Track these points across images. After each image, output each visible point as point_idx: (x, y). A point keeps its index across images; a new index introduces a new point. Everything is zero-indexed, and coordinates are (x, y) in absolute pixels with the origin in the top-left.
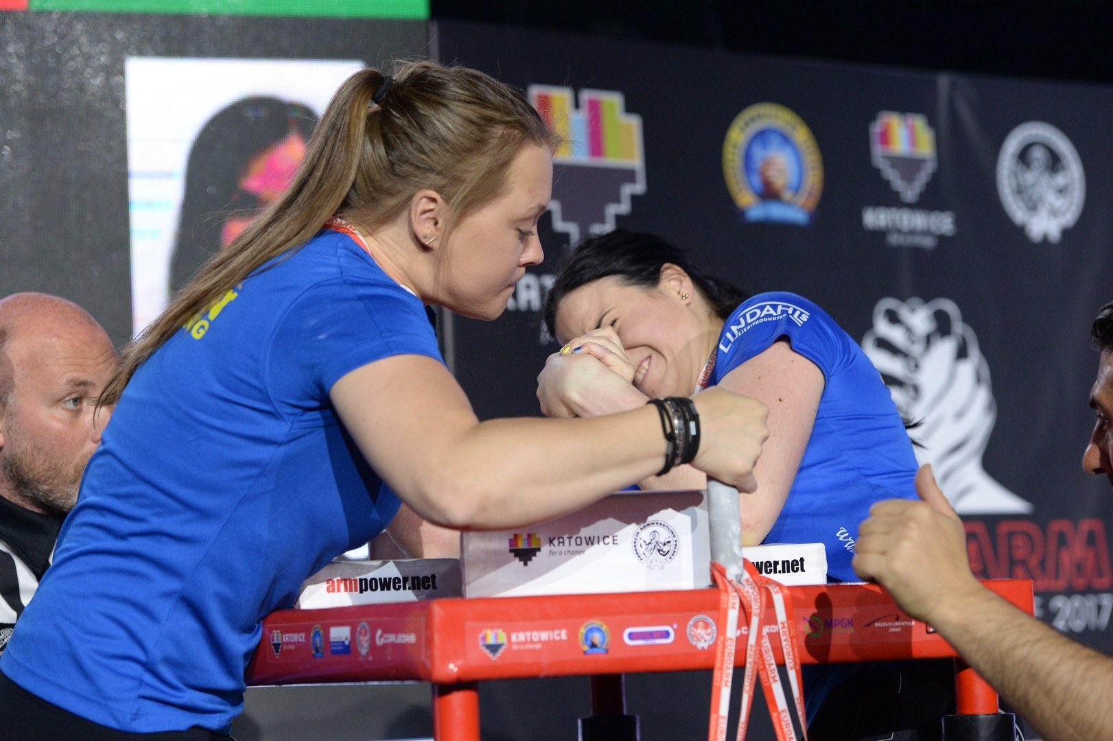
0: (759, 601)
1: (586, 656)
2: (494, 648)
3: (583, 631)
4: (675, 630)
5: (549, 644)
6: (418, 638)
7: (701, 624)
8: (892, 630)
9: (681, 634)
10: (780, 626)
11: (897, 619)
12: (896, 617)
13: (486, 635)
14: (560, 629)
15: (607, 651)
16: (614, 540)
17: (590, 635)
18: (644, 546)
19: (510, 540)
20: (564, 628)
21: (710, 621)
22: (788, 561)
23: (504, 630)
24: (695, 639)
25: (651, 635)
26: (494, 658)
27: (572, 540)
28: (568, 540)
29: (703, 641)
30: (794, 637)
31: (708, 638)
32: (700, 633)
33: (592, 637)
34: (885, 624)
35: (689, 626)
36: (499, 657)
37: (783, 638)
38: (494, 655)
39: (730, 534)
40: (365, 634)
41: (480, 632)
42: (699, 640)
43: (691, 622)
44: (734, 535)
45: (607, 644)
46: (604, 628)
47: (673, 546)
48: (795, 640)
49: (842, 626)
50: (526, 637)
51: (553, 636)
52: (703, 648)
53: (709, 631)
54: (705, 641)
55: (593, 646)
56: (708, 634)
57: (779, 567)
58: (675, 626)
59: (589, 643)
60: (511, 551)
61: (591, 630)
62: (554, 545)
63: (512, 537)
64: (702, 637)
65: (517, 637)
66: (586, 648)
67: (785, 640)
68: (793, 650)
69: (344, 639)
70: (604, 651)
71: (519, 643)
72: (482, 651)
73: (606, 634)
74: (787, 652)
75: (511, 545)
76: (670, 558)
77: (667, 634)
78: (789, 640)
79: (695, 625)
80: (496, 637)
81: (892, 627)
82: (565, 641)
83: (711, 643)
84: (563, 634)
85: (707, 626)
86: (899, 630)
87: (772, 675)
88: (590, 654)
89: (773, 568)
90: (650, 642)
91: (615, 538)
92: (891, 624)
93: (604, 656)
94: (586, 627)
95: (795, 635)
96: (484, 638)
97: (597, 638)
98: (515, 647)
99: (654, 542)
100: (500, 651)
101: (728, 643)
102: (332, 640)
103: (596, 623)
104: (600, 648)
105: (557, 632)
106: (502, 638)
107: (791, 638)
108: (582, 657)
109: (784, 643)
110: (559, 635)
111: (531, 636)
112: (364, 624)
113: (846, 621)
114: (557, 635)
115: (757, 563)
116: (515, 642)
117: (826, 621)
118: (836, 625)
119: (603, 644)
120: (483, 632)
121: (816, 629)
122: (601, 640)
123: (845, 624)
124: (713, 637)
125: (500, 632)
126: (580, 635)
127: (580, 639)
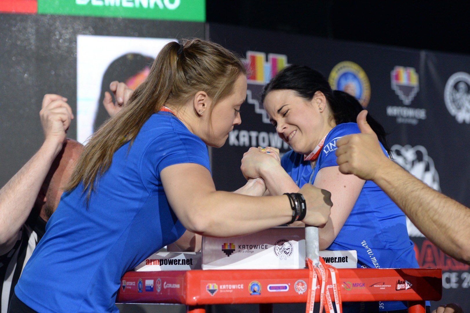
0: (325, 275)
1: (252, 296)
2: (212, 291)
3: (250, 285)
4: (289, 286)
5: (236, 290)
6: (181, 286)
7: (300, 284)
8: (382, 288)
9: (292, 288)
10: (333, 286)
11: (384, 284)
12: (383, 283)
13: (209, 285)
14: (241, 284)
16: (266, 247)
17: (253, 287)
18: (278, 250)
19: (222, 246)
20: (242, 284)
21: (304, 282)
22: (341, 258)
23: (217, 284)
24: (298, 290)
25: (279, 288)
26: (212, 295)
27: (248, 246)
28: (247, 246)
29: (301, 291)
30: (339, 290)
31: (303, 290)
32: (300, 288)
33: (254, 288)
34: (378, 286)
35: (295, 284)
36: (214, 295)
37: (334, 291)
38: (212, 294)
39: (314, 246)
40: (159, 284)
41: (207, 284)
42: (300, 291)
43: (296, 283)
44: (315, 246)
45: (260, 291)
46: (259, 284)
47: (291, 250)
48: (339, 292)
49: (360, 286)
50: (226, 287)
51: (238, 286)
52: (301, 294)
53: (304, 287)
54: (302, 291)
55: (254, 291)
56: (303, 288)
57: (337, 260)
58: (289, 284)
59: (253, 290)
60: (223, 250)
61: (254, 285)
62: (241, 248)
63: (223, 244)
64: (300, 289)
65: (222, 287)
66: (251, 292)
67: (335, 292)
68: (339, 296)
69: (151, 285)
70: (259, 294)
71: (223, 290)
72: (207, 292)
73: (260, 287)
74: (336, 297)
75: (222, 248)
76: (289, 255)
77: (286, 288)
78: (337, 291)
79: (298, 284)
80: (213, 287)
81: (381, 287)
82: (242, 289)
83: (304, 292)
84: (242, 286)
85: (303, 284)
86: (384, 288)
87: (330, 306)
88: (253, 295)
89: (334, 260)
90: (278, 291)
91: (266, 246)
92: (381, 286)
93: (260, 296)
94: (252, 283)
95: (340, 289)
96: (208, 287)
97: (256, 288)
98: (221, 291)
99: (283, 248)
100: (215, 293)
101: (312, 292)
102: (146, 285)
103: (256, 282)
104: (257, 292)
105: (239, 285)
106: (216, 287)
107: (338, 291)
108: (250, 296)
109: (335, 293)
110: (240, 287)
111: (228, 287)
112: (159, 279)
113: (362, 284)
114: (239, 286)
115: (328, 258)
116: (222, 290)
117: (353, 284)
118: (357, 285)
119: (258, 291)
120: (208, 284)
121: (349, 288)
122: (258, 289)
123: (361, 285)
124: (305, 289)
125: (215, 285)
126: (249, 287)
127: (249, 288)
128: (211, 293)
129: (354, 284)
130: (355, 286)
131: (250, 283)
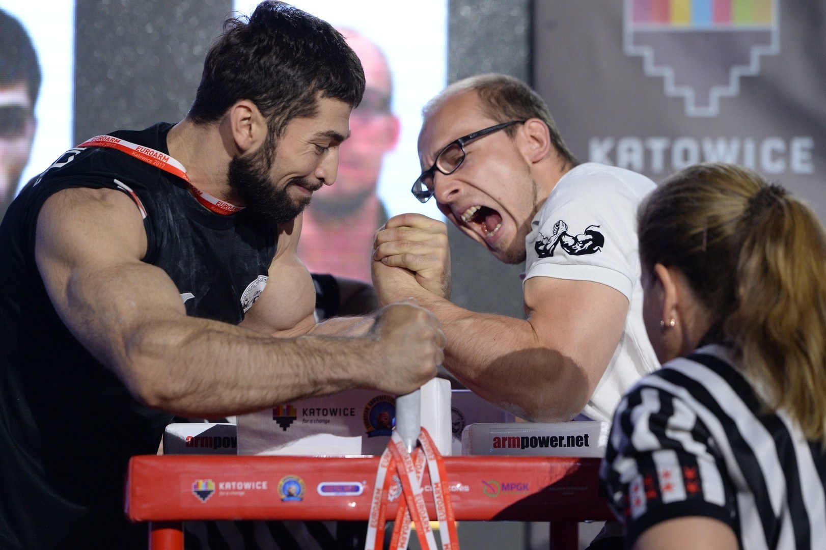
1: (284, 503)
2: (204, 494)
3: (282, 483)
5: (251, 491)
13: (198, 483)
14: (262, 481)
15: (302, 500)
17: (287, 486)
20: (265, 480)
22: (573, 437)
25: (343, 489)
31: (394, 493)
33: (290, 488)
34: (559, 489)
36: (208, 501)
38: (204, 500)
41: (194, 481)
45: (302, 494)
46: (301, 481)
49: (518, 489)
50: (232, 486)
51: (255, 485)
53: (395, 487)
55: (290, 495)
56: (395, 490)
57: (565, 442)
58: (363, 482)
59: (287, 493)
61: (289, 483)
65: (224, 486)
66: (283, 496)
70: (299, 499)
71: (225, 491)
72: (194, 496)
73: (302, 487)
77: (357, 489)
80: (207, 485)
81: (566, 491)
82: (264, 490)
83: (396, 497)
84: (264, 485)
85: (393, 483)
86: (572, 493)
88: (287, 502)
89: (558, 442)
90: (340, 494)
92: (564, 488)
94: (285, 480)
96: (197, 486)
97: (294, 489)
98: (222, 494)
100: (209, 496)
103: (294, 477)
104: (296, 497)
105: (258, 483)
106: (211, 486)
108: (280, 504)
110: (261, 485)
111: (236, 486)
113: (522, 485)
114: (259, 485)
115: (544, 438)
116: (222, 490)
117: (503, 485)
118: (512, 488)
119: (298, 494)
120: (196, 481)
121: (494, 491)
122: (298, 492)
123: (521, 488)
124: (398, 493)
125: (210, 481)
126: (279, 486)
127: (278, 489)
128: (201, 497)
129: (506, 485)
130: (506, 489)
131: (283, 479)
